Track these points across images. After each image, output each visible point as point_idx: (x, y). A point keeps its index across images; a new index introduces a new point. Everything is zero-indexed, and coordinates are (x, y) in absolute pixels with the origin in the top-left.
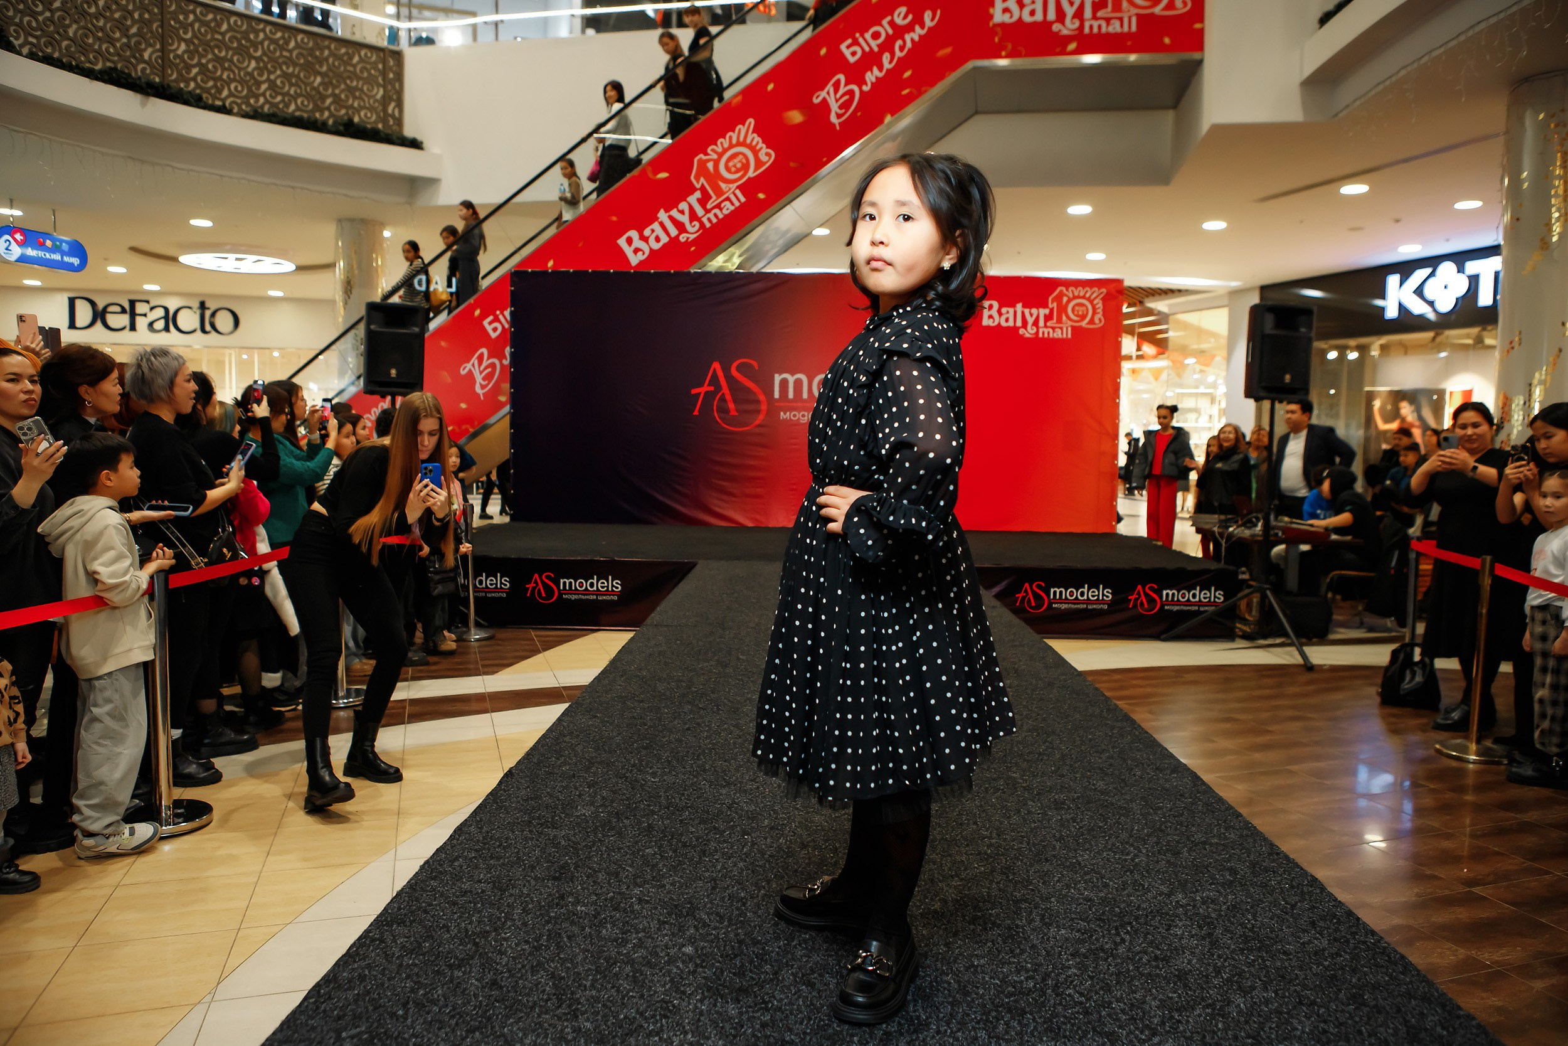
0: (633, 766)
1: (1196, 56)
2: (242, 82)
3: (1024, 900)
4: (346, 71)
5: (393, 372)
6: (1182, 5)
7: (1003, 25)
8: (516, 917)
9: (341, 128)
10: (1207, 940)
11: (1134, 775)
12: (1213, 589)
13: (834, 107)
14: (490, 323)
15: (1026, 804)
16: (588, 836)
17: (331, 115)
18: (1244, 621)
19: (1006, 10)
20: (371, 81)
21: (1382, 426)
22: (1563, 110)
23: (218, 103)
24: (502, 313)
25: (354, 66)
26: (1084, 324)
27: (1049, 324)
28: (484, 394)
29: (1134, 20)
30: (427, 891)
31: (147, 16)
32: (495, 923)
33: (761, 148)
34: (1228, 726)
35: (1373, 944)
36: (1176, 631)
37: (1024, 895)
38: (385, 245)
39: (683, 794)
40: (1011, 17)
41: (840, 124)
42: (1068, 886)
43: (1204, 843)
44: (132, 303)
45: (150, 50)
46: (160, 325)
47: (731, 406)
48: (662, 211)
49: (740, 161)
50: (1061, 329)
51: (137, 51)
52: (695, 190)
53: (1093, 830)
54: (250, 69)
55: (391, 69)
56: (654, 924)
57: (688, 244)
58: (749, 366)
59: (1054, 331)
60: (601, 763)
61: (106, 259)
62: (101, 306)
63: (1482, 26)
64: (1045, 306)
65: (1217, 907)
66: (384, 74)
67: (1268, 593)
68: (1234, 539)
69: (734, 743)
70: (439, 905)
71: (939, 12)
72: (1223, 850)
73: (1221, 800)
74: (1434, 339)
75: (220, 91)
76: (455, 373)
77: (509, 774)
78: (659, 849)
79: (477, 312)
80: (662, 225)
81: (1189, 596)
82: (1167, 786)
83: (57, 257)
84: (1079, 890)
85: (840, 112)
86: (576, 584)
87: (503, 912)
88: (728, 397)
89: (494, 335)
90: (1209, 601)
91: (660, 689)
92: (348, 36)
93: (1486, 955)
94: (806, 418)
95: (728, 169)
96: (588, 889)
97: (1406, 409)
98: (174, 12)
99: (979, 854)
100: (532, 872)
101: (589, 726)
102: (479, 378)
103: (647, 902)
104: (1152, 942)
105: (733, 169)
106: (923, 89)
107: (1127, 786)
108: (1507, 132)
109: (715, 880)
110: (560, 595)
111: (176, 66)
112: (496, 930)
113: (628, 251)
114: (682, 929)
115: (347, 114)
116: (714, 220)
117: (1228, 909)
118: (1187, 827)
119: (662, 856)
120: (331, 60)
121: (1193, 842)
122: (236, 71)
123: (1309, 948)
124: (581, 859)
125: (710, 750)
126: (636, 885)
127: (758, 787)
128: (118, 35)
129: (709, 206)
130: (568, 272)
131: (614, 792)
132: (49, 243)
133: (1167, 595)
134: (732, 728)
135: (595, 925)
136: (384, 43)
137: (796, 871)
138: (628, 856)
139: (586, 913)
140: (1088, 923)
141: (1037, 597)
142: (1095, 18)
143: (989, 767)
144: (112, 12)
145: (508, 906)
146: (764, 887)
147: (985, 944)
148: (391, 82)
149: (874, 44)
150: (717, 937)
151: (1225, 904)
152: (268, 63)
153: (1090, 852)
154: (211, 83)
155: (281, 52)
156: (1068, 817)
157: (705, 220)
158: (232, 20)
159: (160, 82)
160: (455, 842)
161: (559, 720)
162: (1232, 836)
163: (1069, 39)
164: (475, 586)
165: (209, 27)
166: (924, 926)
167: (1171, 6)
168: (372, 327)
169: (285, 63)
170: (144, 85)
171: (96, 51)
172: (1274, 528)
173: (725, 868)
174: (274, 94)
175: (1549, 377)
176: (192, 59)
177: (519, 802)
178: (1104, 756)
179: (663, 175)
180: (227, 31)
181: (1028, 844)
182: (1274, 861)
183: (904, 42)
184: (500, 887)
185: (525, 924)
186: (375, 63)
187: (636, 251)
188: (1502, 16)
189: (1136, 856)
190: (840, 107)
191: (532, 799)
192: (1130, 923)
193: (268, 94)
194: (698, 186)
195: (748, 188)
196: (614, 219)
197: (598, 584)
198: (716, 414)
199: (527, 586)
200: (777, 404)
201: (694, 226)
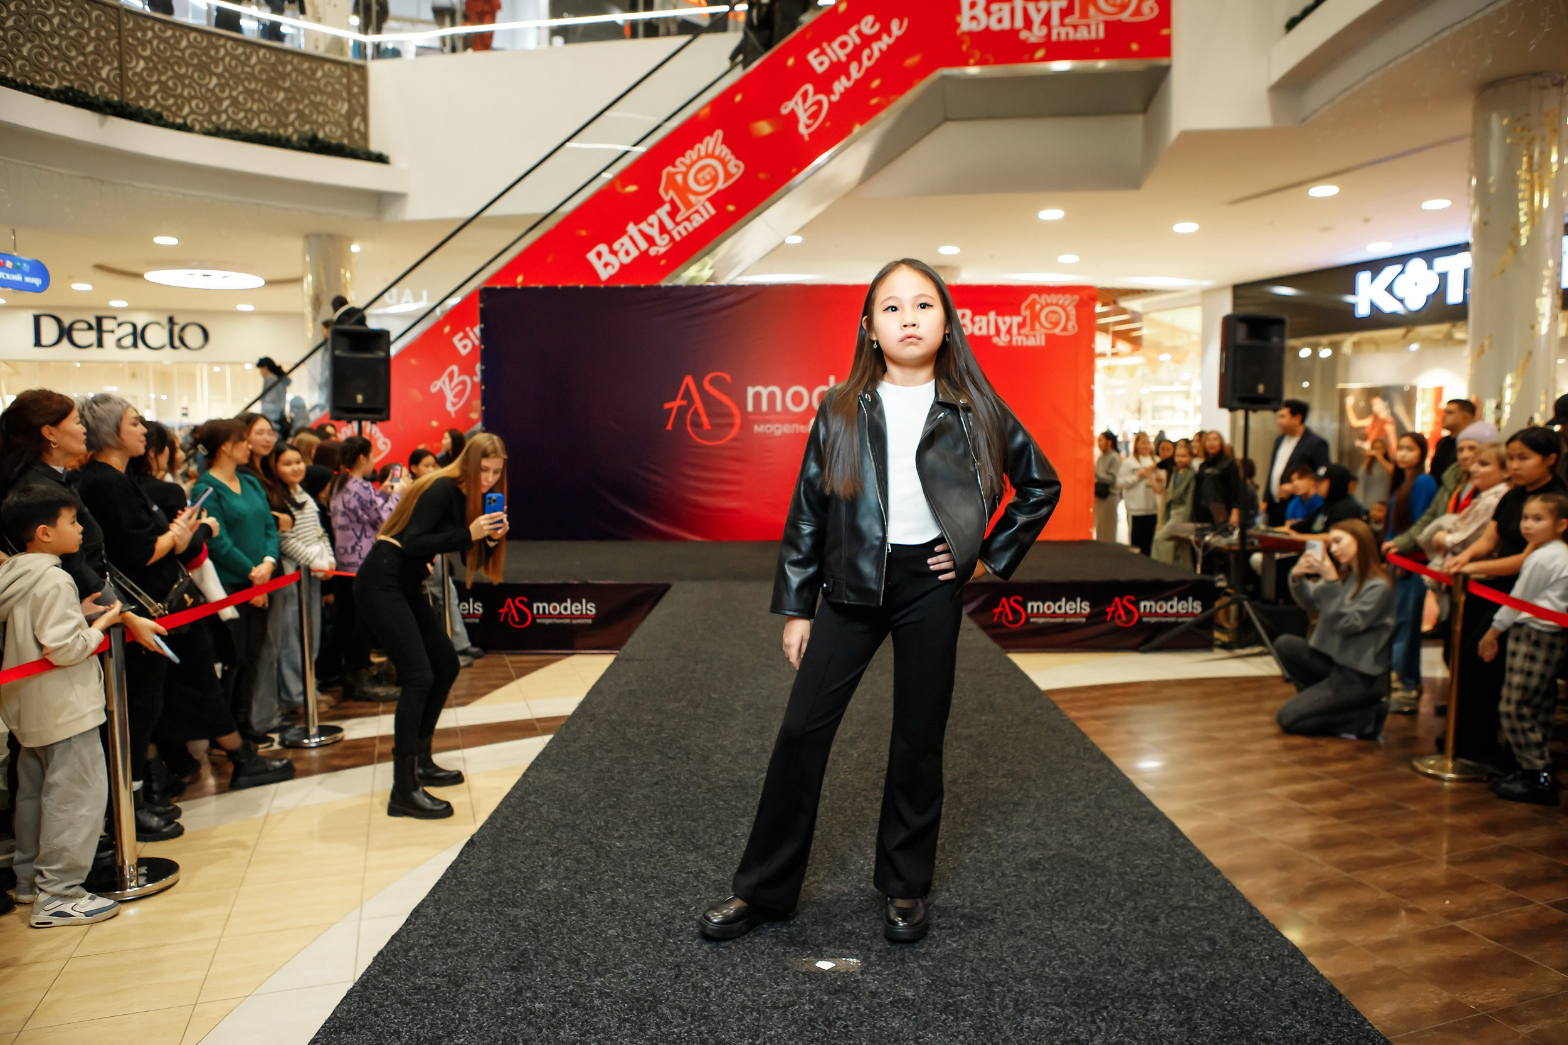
0: (600, 828)
1: (1163, 61)
2: (203, 99)
3: (997, 982)
4: (309, 85)
5: (360, 398)
6: (1150, 10)
7: (971, 34)
8: (471, 1018)
9: (306, 144)
10: (1187, 1026)
11: (1111, 826)
12: (1190, 599)
13: (803, 118)
14: (460, 340)
15: (1000, 865)
16: (550, 916)
17: (295, 131)
18: (1221, 629)
19: (973, 18)
20: (335, 96)
21: (1355, 422)
22: (1528, 115)
23: (179, 121)
24: (472, 329)
25: (318, 81)
26: (1057, 331)
27: (1023, 331)
28: (456, 412)
29: (1102, 27)
30: (378, 989)
31: (103, 33)
32: (449, 1026)
33: (730, 160)
34: (1207, 746)
35: (1357, 1026)
36: (1154, 643)
37: (997, 976)
38: (354, 260)
39: (649, 862)
40: (979, 24)
41: (810, 135)
42: (1043, 964)
43: (1183, 907)
44: (99, 320)
45: (107, 68)
46: (128, 341)
49: (710, 173)
50: (1035, 336)
51: (94, 69)
53: (1069, 895)
54: (211, 86)
55: (355, 83)
56: (614, 1022)
57: (658, 258)
58: (722, 379)
59: (1027, 339)
60: (564, 826)
61: (70, 277)
62: (67, 323)
63: (1447, 33)
64: (1018, 313)
65: (1196, 985)
66: (348, 88)
67: (1246, 603)
68: (1211, 548)
69: (703, 798)
70: (391, 1005)
71: (906, 22)
72: (1201, 915)
73: (1198, 855)
74: (1405, 336)
75: (181, 109)
76: (425, 390)
77: (471, 843)
78: (623, 930)
79: (447, 329)
80: (632, 238)
81: (1166, 607)
82: (1144, 839)
83: (18, 278)
84: (1053, 967)
85: (809, 122)
86: (549, 608)
87: (458, 1012)
88: (701, 411)
89: (464, 352)
90: (1187, 612)
91: (629, 735)
92: (311, 50)
93: (1471, 998)
94: (780, 430)
95: (697, 181)
96: (547, 981)
97: (1379, 405)
98: (133, 30)
99: (950, 928)
100: (490, 961)
101: (555, 782)
102: (450, 396)
103: (609, 995)
104: (1128, 1031)
105: (702, 182)
106: (892, 97)
107: (1103, 840)
108: (1474, 135)
109: (678, 966)
110: (534, 618)
111: (135, 84)
112: (449, 1035)
113: (598, 265)
114: (642, 1028)
115: (312, 129)
116: (684, 233)
117: (1207, 987)
118: (1165, 887)
119: (623, 937)
120: (294, 75)
121: (1171, 906)
122: (197, 88)
123: (1291, 1033)
124: (541, 945)
125: (679, 807)
126: (597, 974)
127: (726, 852)
128: (73, 53)
129: (678, 219)
130: (537, 289)
131: (578, 861)
132: (9, 264)
133: (1145, 606)
134: (701, 781)
135: (552, 1026)
136: (349, 57)
137: (763, 953)
138: (590, 940)
139: (544, 1011)
140: (1063, 1008)
141: (1014, 611)
142: (1062, 24)
143: (963, 821)
144: (67, 30)
145: (463, 1004)
146: (729, 974)
147: (957, 1037)
148: (356, 96)
149: (842, 55)
150: (679, 1037)
151: (1204, 980)
152: (231, 78)
153: (1066, 921)
154: (171, 101)
155: (243, 68)
156: (1043, 879)
157: (674, 233)
158: (192, 35)
159: (118, 101)
160: (410, 927)
161: (525, 775)
162: (1211, 898)
163: (1036, 47)
165: (169, 44)
166: (894, 1017)
167: (1138, 11)
168: (338, 352)
169: (247, 79)
170: (102, 104)
171: (51, 70)
172: (1252, 536)
173: (691, 952)
174: (236, 111)
175: (1519, 382)
176: (150, 76)
177: (479, 876)
178: (1081, 804)
179: (632, 188)
180: (186, 48)
181: (1002, 913)
182: (1253, 927)
183: (872, 51)
184: (455, 981)
185: (480, 1027)
186: (340, 77)
187: (606, 265)
188: (1467, 22)
189: (1112, 925)
190: (810, 117)
191: (493, 872)
192: (1106, 1008)
193: (230, 111)
194: (667, 199)
195: (717, 200)
196: (583, 233)
197: (572, 608)
198: (689, 428)
199: (500, 611)
200: (750, 417)
201: (663, 239)
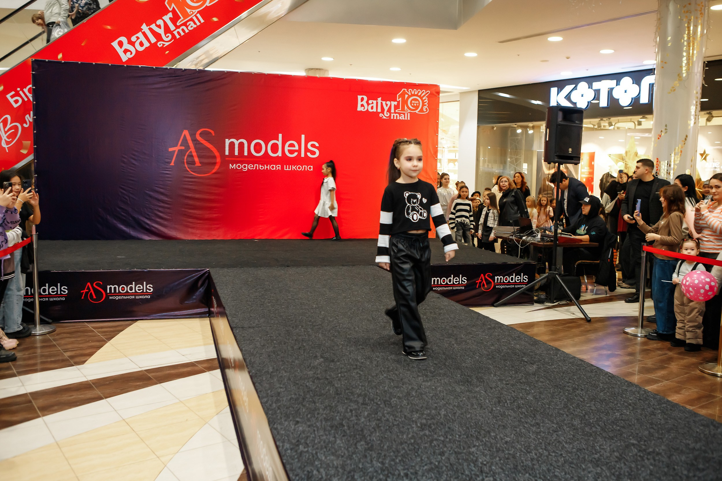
12: (523, 275)
14: (12, 97)
24: (23, 89)
26: (417, 111)
27: (396, 111)
28: (9, 148)
47: (196, 160)
48: (144, 24)
50: (404, 114)
52: (170, 12)
57: (164, 49)
58: (209, 133)
59: (400, 116)
64: (395, 100)
67: (557, 276)
80: (144, 34)
81: (509, 279)
86: (119, 289)
88: (194, 154)
89: (15, 106)
90: (520, 282)
94: (247, 168)
102: (4, 136)
110: (107, 296)
113: (120, 51)
116: (182, 34)
129: (178, 24)
130: (76, 63)
133: (498, 278)
157: (175, 33)
164: (40, 294)
187: (126, 51)
194: (171, 9)
195: (206, 13)
196: (109, 27)
197: (135, 288)
198: (186, 166)
199: (82, 292)
200: (227, 159)
201: (168, 36)
